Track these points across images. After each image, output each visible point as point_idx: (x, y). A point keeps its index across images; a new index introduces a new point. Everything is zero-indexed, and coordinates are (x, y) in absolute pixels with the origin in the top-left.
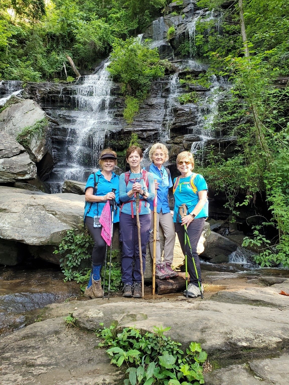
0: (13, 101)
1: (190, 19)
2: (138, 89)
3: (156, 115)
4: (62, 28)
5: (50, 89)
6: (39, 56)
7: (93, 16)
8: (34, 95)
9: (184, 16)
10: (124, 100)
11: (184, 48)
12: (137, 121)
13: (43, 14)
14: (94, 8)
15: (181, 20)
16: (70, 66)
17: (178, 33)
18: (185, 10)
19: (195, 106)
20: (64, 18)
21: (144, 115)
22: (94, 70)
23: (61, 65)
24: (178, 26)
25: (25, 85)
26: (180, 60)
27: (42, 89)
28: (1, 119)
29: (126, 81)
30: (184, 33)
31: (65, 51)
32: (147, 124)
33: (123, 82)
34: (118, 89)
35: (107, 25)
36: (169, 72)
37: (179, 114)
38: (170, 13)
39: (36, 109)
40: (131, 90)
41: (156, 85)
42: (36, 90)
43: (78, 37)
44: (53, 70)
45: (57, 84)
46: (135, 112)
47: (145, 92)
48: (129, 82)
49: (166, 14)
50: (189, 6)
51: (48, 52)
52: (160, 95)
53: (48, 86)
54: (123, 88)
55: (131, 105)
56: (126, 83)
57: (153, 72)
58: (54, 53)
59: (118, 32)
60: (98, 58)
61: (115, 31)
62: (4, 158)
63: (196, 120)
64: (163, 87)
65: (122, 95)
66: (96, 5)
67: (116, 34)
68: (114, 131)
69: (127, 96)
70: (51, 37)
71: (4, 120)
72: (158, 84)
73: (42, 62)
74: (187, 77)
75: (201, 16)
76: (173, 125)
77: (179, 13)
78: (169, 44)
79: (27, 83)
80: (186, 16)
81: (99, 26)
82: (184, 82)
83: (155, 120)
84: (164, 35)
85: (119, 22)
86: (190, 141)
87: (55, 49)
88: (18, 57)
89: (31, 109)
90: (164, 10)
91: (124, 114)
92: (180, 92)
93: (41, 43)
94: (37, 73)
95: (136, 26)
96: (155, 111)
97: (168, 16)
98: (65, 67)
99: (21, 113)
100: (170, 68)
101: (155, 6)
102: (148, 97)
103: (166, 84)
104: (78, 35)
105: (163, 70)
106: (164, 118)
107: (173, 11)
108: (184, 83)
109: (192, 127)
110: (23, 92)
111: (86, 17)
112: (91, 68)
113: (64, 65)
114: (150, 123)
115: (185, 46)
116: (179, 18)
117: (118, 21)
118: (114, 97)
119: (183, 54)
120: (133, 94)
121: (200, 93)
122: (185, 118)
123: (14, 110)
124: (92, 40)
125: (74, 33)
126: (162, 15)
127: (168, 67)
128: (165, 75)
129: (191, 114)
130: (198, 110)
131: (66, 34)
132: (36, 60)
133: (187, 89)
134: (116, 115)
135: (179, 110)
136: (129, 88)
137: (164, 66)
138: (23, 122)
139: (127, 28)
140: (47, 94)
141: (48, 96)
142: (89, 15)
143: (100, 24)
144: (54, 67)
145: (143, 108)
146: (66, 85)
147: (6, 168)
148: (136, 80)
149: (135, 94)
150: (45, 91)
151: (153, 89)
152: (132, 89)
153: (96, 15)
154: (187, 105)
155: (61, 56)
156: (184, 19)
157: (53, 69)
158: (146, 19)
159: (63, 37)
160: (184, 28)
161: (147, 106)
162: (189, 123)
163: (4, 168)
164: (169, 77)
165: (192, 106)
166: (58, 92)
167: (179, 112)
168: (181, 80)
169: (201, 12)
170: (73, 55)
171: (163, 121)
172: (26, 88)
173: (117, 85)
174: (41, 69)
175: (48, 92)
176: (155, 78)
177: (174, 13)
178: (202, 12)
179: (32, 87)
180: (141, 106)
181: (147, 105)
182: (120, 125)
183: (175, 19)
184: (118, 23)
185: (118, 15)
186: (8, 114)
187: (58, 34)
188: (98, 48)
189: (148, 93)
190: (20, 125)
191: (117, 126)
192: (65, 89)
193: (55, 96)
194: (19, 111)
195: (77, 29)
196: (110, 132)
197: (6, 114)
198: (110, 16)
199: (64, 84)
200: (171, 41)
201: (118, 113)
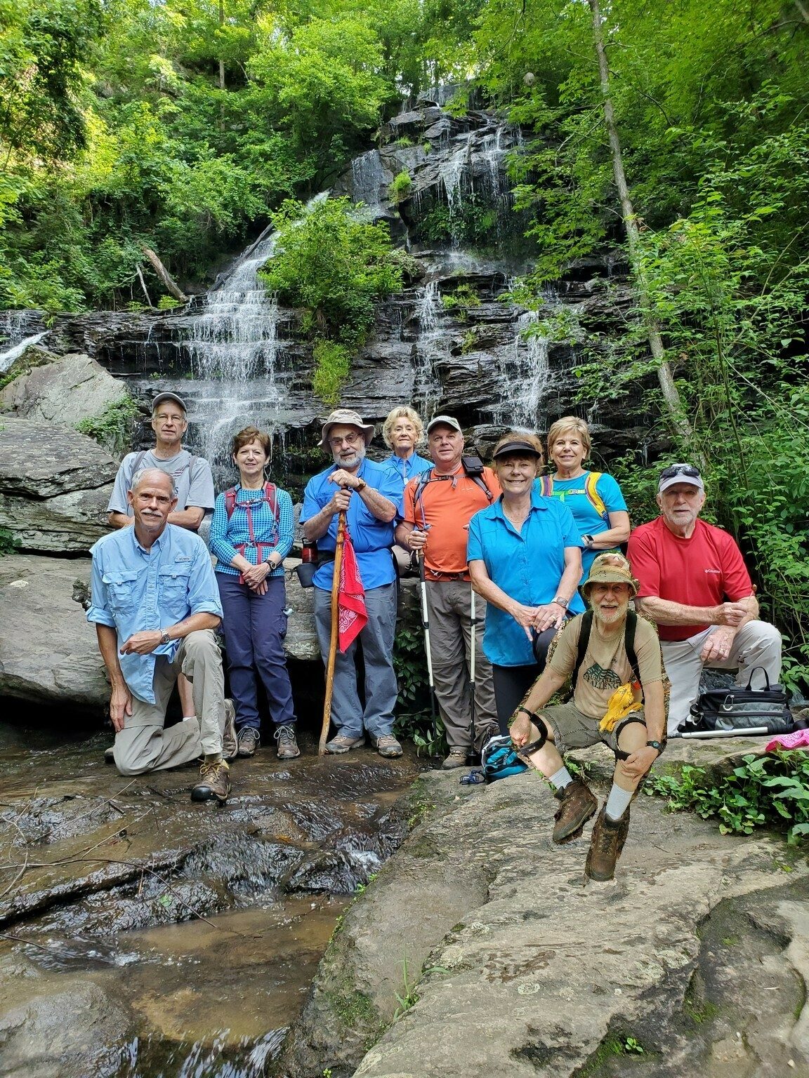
0: (33, 359)
1: (444, 153)
2: (344, 321)
3: (393, 382)
4: (128, 180)
5: (119, 329)
6: (75, 250)
7: (204, 149)
8: (79, 345)
9: (427, 146)
10: (310, 350)
11: (436, 224)
12: (348, 398)
13: (79, 147)
14: (201, 130)
15: (422, 156)
16: (155, 272)
17: (419, 187)
18: (430, 133)
19: (490, 357)
20: (133, 155)
21: (364, 385)
22: (213, 282)
23: (131, 270)
24: (416, 171)
25: (51, 320)
26: (429, 252)
27: (100, 329)
28: (8, 404)
29: (312, 304)
30: (433, 187)
31: (137, 235)
32: (374, 406)
33: (305, 305)
34: (294, 322)
35: (238, 171)
36: (413, 280)
37: (452, 378)
38: (393, 139)
39: (99, 377)
40: (325, 326)
41: (385, 311)
42: (82, 332)
43: (172, 200)
44: (111, 284)
45: (136, 315)
46: (342, 378)
47: (361, 328)
48: (320, 305)
49: (385, 144)
50: (441, 123)
51: (96, 239)
52: (398, 336)
53: (115, 322)
54: (306, 321)
55: (330, 361)
56: (312, 309)
57: (376, 280)
58: (110, 241)
59: (267, 187)
60: (221, 251)
61: (259, 186)
62: (84, 489)
63: (496, 390)
64: (403, 315)
65: (305, 337)
66: (207, 123)
67: (264, 193)
68: (296, 425)
69: (316, 339)
70: (101, 202)
71: (16, 407)
72: (390, 310)
73: (83, 264)
74: (459, 289)
75: (472, 146)
76: (440, 404)
77: (416, 141)
78: (397, 215)
79: (55, 314)
80: (433, 147)
81: (221, 173)
82: (454, 302)
83: (394, 394)
84: (380, 192)
85: (270, 162)
86: (491, 439)
87: (113, 233)
88: (23, 254)
89: (86, 378)
90: (378, 134)
91: (316, 383)
92: (445, 326)
93: (79, 217)
94: (71, 290)
95: (312, 172)
96: (389, 373)
97: (390, 148)
98: (141, 275)
99: (60, 388)
100: (412, 270)
101: (356, 124)
102: (370, 341)
103: (411, 308)
104: (171, 196)
105: (399, 274)
106: (415, 390)
107: (401, 136)
108: (455, 305)
109: (490, 408)
110: (49, 339)
111: (185, 152)
112: (203, 275)
113: (138, 269)
114: (382, 401)
115: (435, 217)
116: (416, 153)
117: (266, 161)
118: (285, 343)
119: (433, 237)
120: (333, 333)
121: (499, 325)
122: (468, 387)
123: (42, 382)
124: (207, 208)
125: (161, 192)
126: (375, 145)
127: (409, 269)
128: (405, 286)
129: (483, 376)
130: (499, 367)
131: (139, 195)
132: (67, 259)
133: (461, 319)
134: (295, 387)
135: (452, 368)
136: (321, 319)
137: (398, 267)
138: (71, 409)
139: (289, 179)
140: (113, 340)
141: (116, 345)
142: (193, 148)
143: (223, 168)
144: (113, 275)
145: (361, 367)
146: (158, 317)
147: (89, 514)
148: (340, 300)
149: (338, 334)
150: (106, 332)
151: (380, 322)
152: (328, 321)
153: (210, 147)
154: (470, 356)
155: (129, 248)
156: (430, 155)
157: (111, 280)
158: (335, 155)
159: (131, 202)
160: (433, 175)
161: (369, 362)
162: (481, 398)
163: (84, 514)
164: (414, 291)
165: (483, 357)
166: (143, 336)
167: (452, 373)
168: (447, 298)
169: (470, 136)
170: (159, 246)
171: (414, 396)
172: (58, 329)
173: (289, 313)
174: (80, 282)
175: (116, 336)
176: (382, 293)
177: (404, 141)
178: (474, 138)
179: (71, 324)
180: (354, 363)
181: (370, 358)
182: (309, 410)
183: (408, 155)
184: (267, 166)
185: (266, 147)
186: (27, 391)
187: (118, 194)
188: (222, 227)
189: (368, 331)
190: (65, 417)
191: (301, 413)
192: (158, 328)
193: (134, 344)
194: (53, 382)
195: (169, 180)
196: (287, 427)
197: (20, 392)
198: (244, 150)
199: (153, 315)
200: (402, 207)
201: (300, 381)
